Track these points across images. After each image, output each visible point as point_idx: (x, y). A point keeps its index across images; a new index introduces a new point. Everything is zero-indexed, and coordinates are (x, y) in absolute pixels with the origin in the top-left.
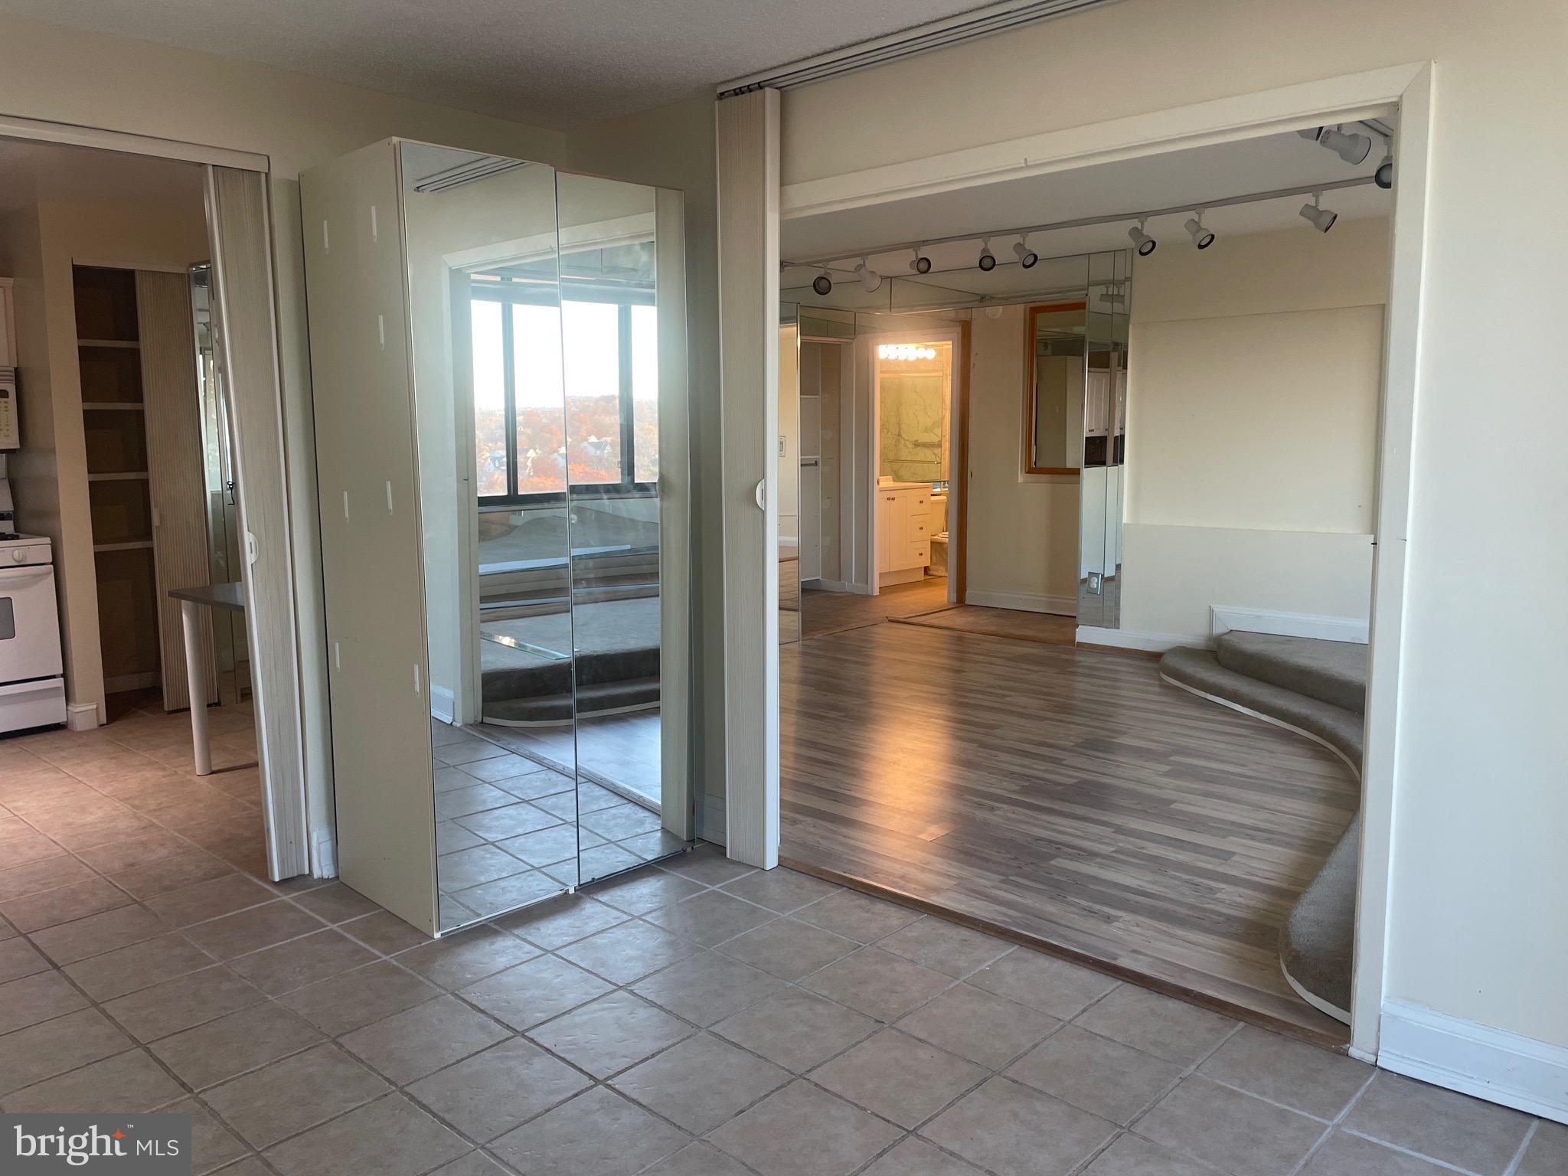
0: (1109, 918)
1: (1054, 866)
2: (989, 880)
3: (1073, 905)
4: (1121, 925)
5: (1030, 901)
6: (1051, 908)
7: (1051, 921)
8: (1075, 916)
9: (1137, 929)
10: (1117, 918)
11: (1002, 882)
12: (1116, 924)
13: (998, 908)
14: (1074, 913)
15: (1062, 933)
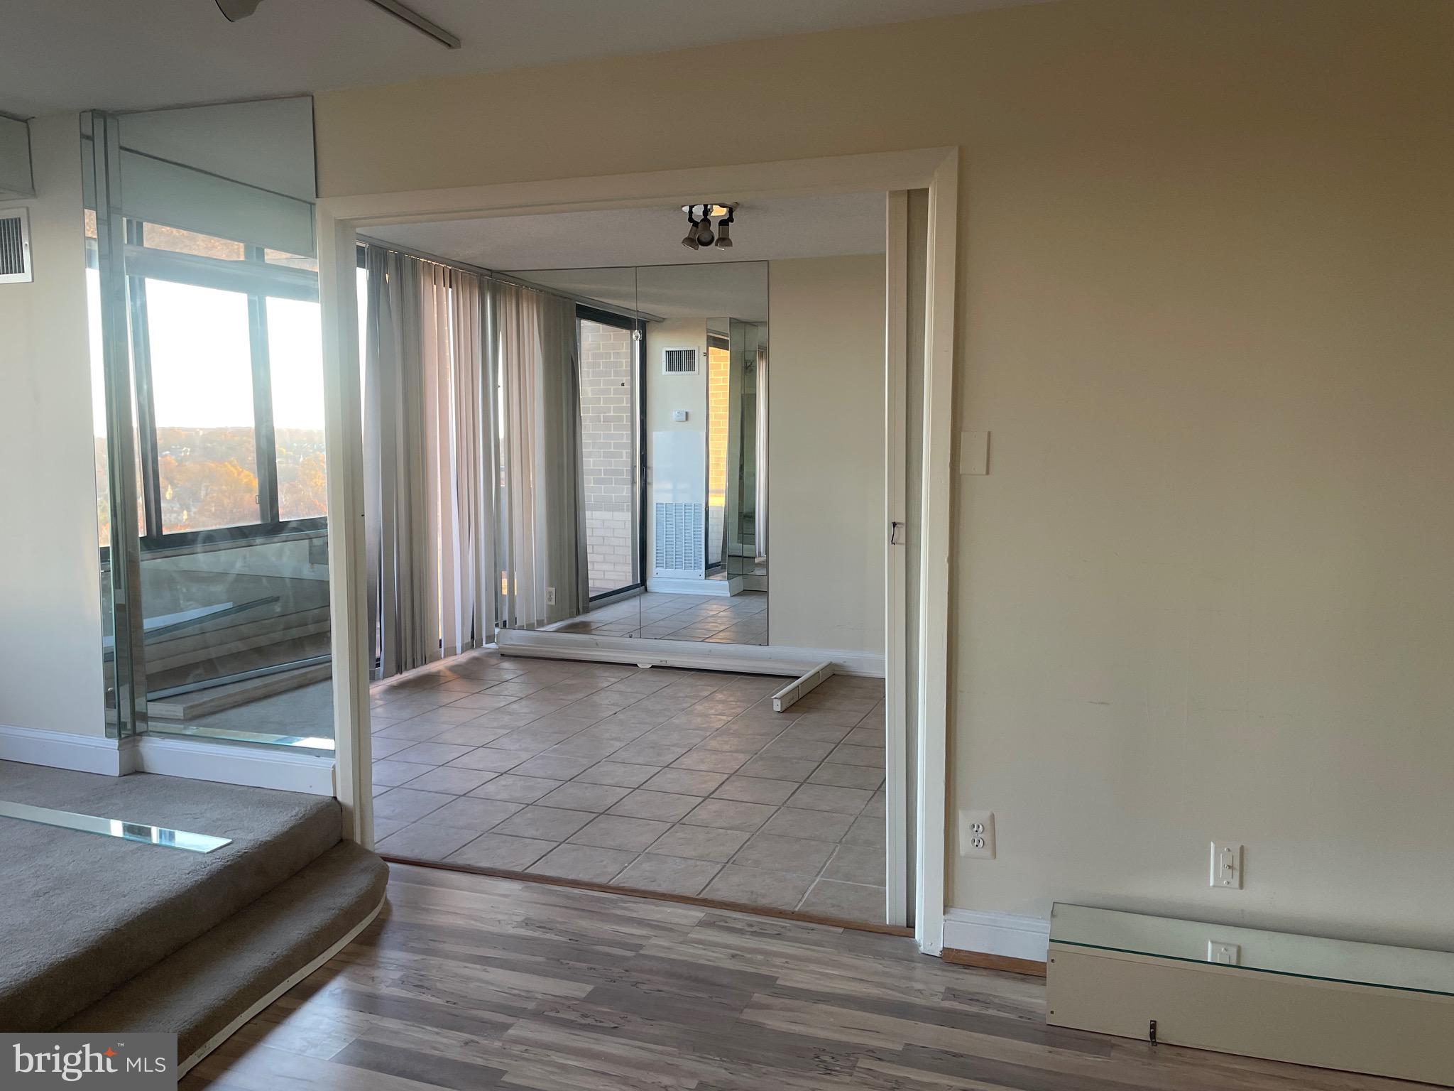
0: (527, 924)
1: (588, 983)
2: (657, 946)
3: (560, 933)
4: (515, 918)
5: (606, 928)
6: (585, 924)
7: (583, 910)
8: (560, 919)
9: (500, 917)
10: (519, 925)
11: (641, 946)
12: (520, 919)
13: (634, 915)
14: (561, 923)
15: (570, 901)
